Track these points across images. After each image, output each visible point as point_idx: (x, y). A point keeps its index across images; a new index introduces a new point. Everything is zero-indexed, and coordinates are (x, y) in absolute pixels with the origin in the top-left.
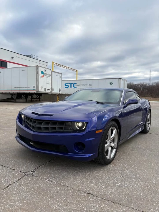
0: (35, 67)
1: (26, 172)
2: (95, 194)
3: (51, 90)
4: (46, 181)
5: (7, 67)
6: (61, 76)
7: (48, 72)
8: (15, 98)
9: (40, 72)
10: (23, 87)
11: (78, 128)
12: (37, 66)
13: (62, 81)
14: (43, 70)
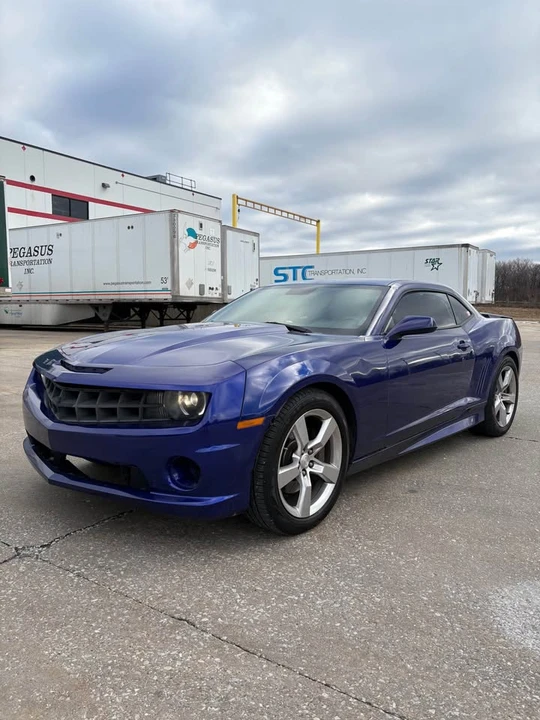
0: (167, 214)
1: (23, 548)
2: (200, 623)
3: (220, 291)
4: (71, 575)
5: (88, 218)
6: (256, 242)
7: (212, 230)
8: (107, 318)
9: (182, 232)
10: (130, 283)
11: (186, 414)
12: (172, 211)
13: (260, 259)
14: (194, 224)
